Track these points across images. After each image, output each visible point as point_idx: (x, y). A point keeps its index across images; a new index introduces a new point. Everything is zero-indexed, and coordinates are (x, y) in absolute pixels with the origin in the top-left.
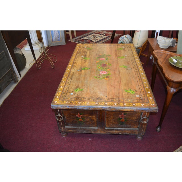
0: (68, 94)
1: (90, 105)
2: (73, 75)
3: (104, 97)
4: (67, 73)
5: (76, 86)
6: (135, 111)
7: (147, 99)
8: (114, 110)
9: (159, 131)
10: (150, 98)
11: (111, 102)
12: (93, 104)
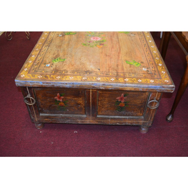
0: (43, 65)
1: (74, 81)
2: (51, 41)
3: (95, 71)
4: (43, 38)
5: (55, 56)
6: (141, 90)
7: (158, 74)
8: (110, 89)
9: (171, 121)
10: (162, 72)
11: (105, 76)
12: (80, 80)
